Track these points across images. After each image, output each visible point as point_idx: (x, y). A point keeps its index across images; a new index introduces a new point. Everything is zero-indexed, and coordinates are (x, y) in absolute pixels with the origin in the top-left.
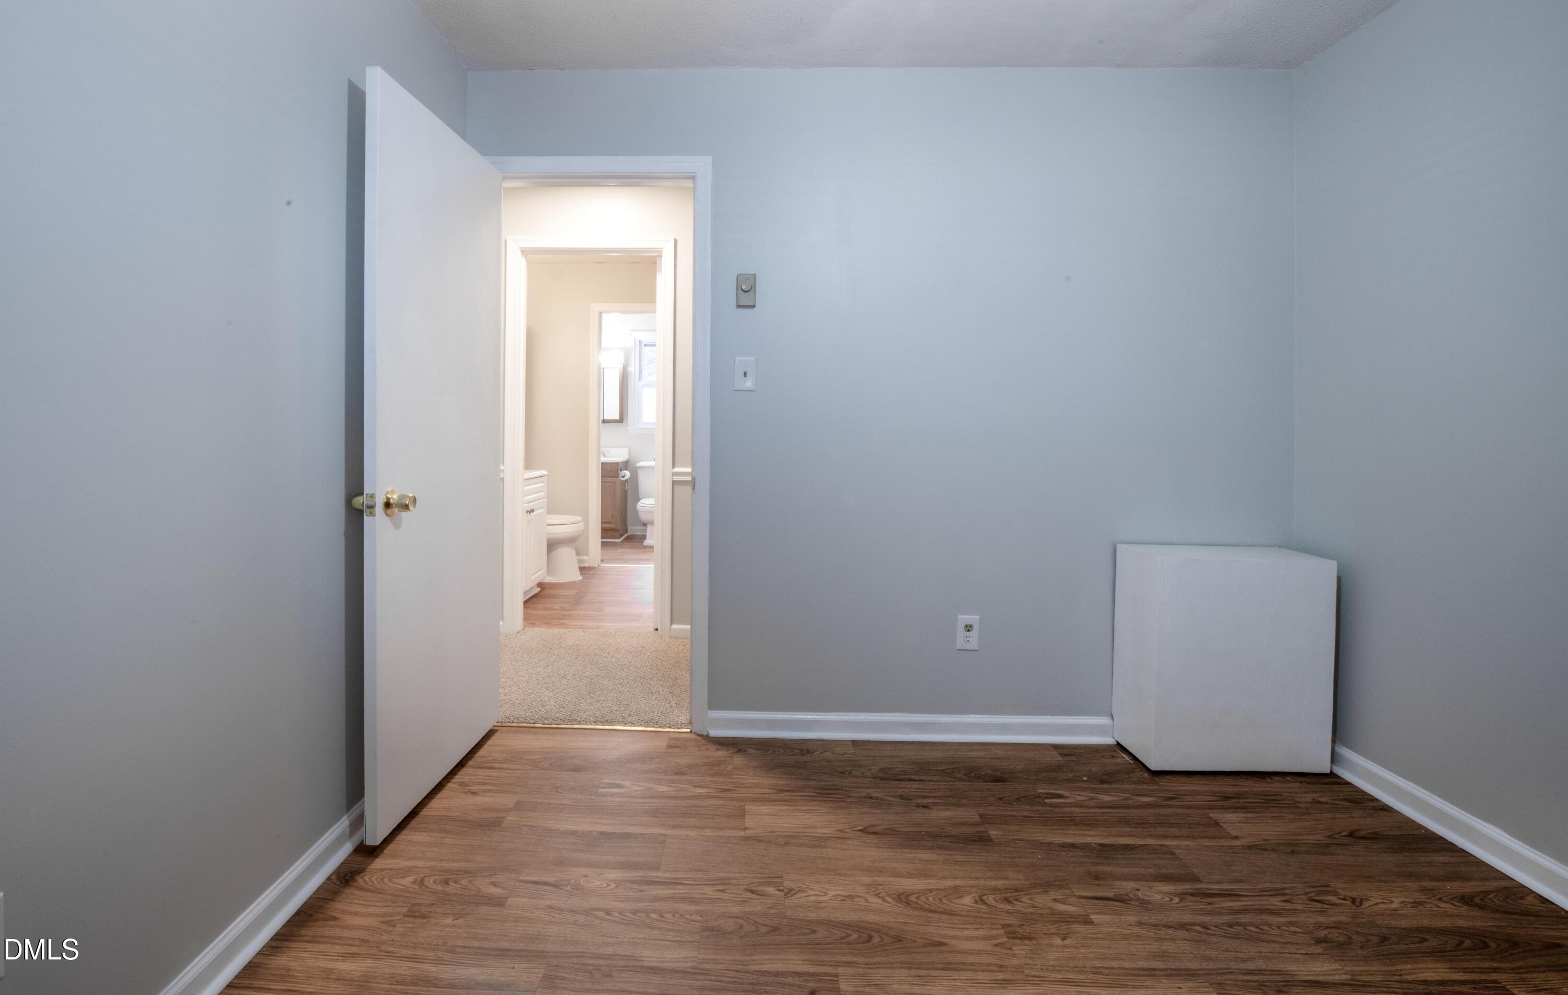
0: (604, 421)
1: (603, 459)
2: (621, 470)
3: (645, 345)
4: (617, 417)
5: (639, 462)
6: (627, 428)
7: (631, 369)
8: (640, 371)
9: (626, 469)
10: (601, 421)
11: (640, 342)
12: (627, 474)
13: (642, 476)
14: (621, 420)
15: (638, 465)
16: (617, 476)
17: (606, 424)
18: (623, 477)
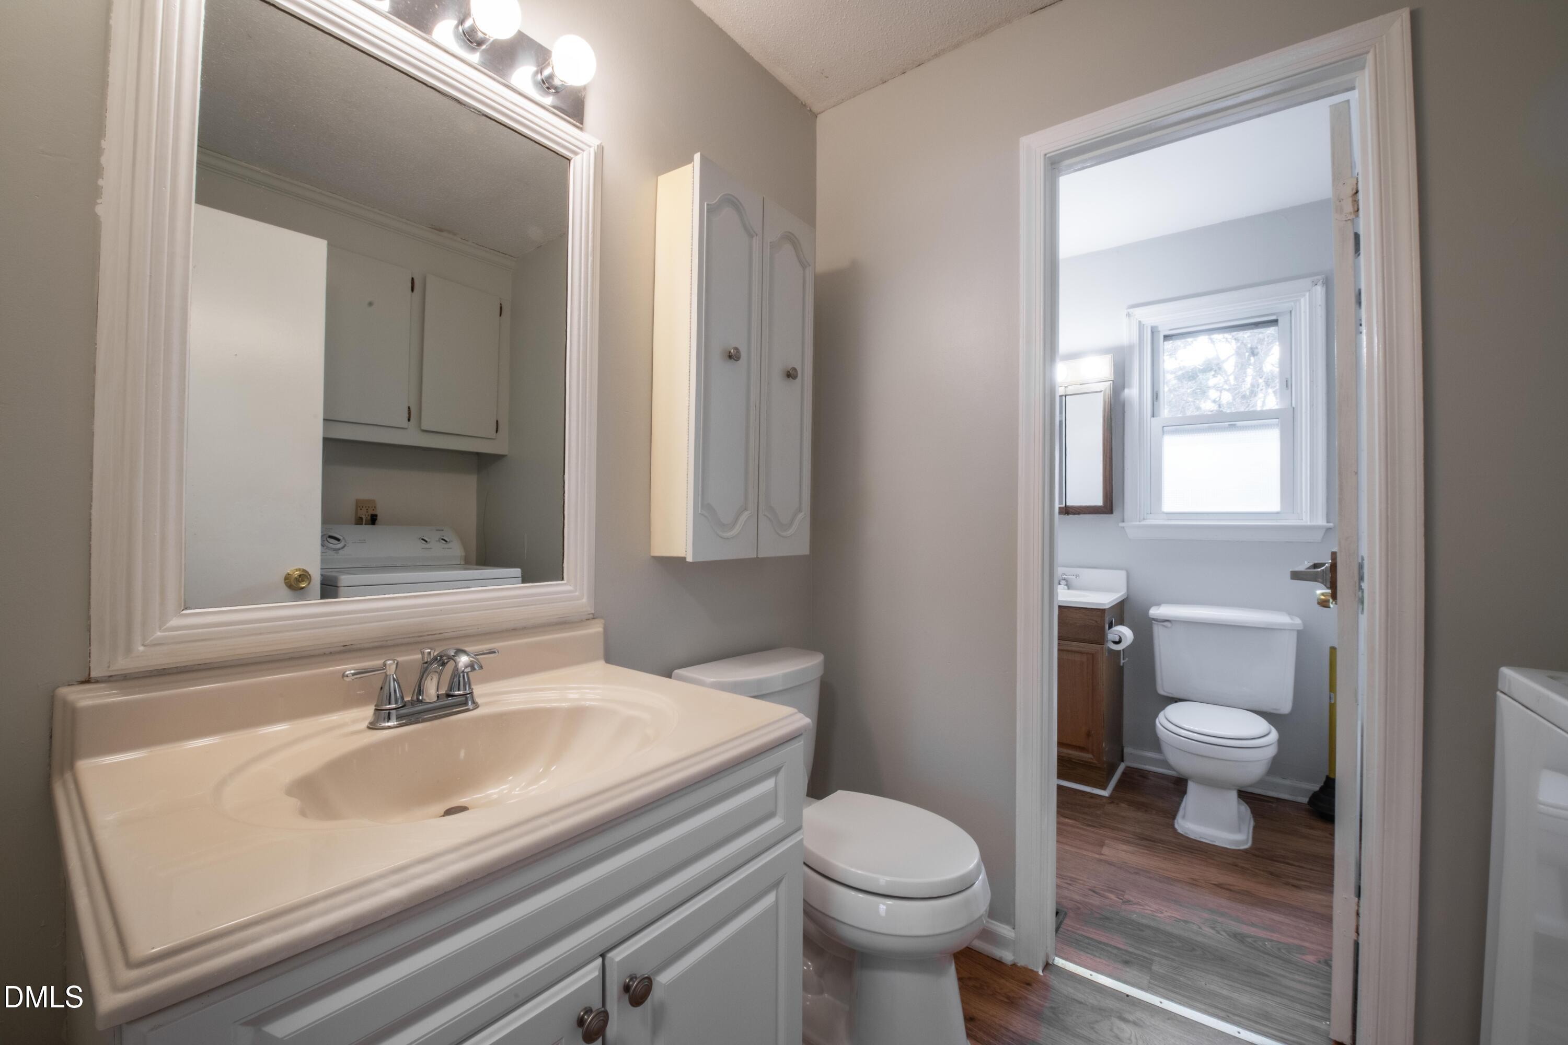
0: (1067, 511)
1: (1065, 596)
2: (1110, 627)
3: (1167, 337)
4: (1097, 500)
5: (1158, 604)
6: (1121, 524)
7: (1131, 393)
8: (1156, 396)
9: (1121, 623)
10: (1057, 510)
11: (1154, 331)
12: (1125, 632)
13: (1163, 641)
14: (1108, 507)
15: (1154, 612)
16: (1100, 639)
17: (1070, 516)
18: (1118, 642)
